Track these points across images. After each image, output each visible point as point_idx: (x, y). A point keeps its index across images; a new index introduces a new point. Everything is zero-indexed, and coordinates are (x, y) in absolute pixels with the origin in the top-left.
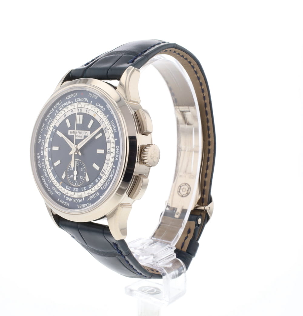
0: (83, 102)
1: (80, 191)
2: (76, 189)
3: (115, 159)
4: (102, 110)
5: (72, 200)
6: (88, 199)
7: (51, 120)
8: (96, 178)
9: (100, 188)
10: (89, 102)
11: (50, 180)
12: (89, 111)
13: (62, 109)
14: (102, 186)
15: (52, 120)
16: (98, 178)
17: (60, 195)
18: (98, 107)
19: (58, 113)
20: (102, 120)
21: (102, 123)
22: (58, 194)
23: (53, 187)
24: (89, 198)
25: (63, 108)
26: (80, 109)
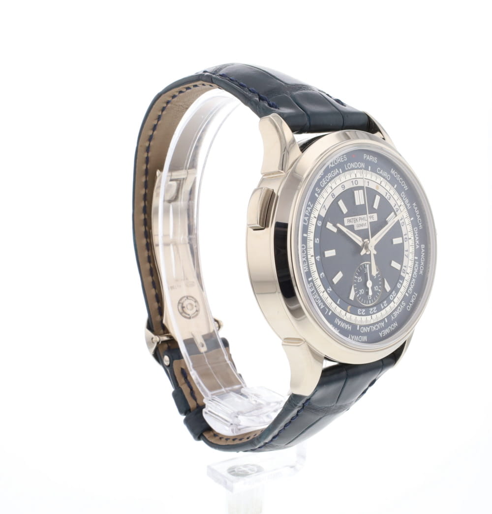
0: (358, 169)
1: (379, 310)
2: (373, 310)
3: (415, 247)
4: (386, 179)
5: (371, 328)
6: (392, 317)
7: (310, 207)
8: (398, 281)
9: (405, 294)
10: (366, 169)
11: (330, 310)
12: (368, 182)
13: (326, 185)
14: (407, 292)
15: (312, 206)
16: (400, 281)
17: (350, 328)
18: (381, 175)
19: (321, 191)
20: (388, 194)
21: (390, 198)
22: (346, 328)
23: (337, 321)
24: (393, 315)
25: (328, 183)
26: (354, 180)
